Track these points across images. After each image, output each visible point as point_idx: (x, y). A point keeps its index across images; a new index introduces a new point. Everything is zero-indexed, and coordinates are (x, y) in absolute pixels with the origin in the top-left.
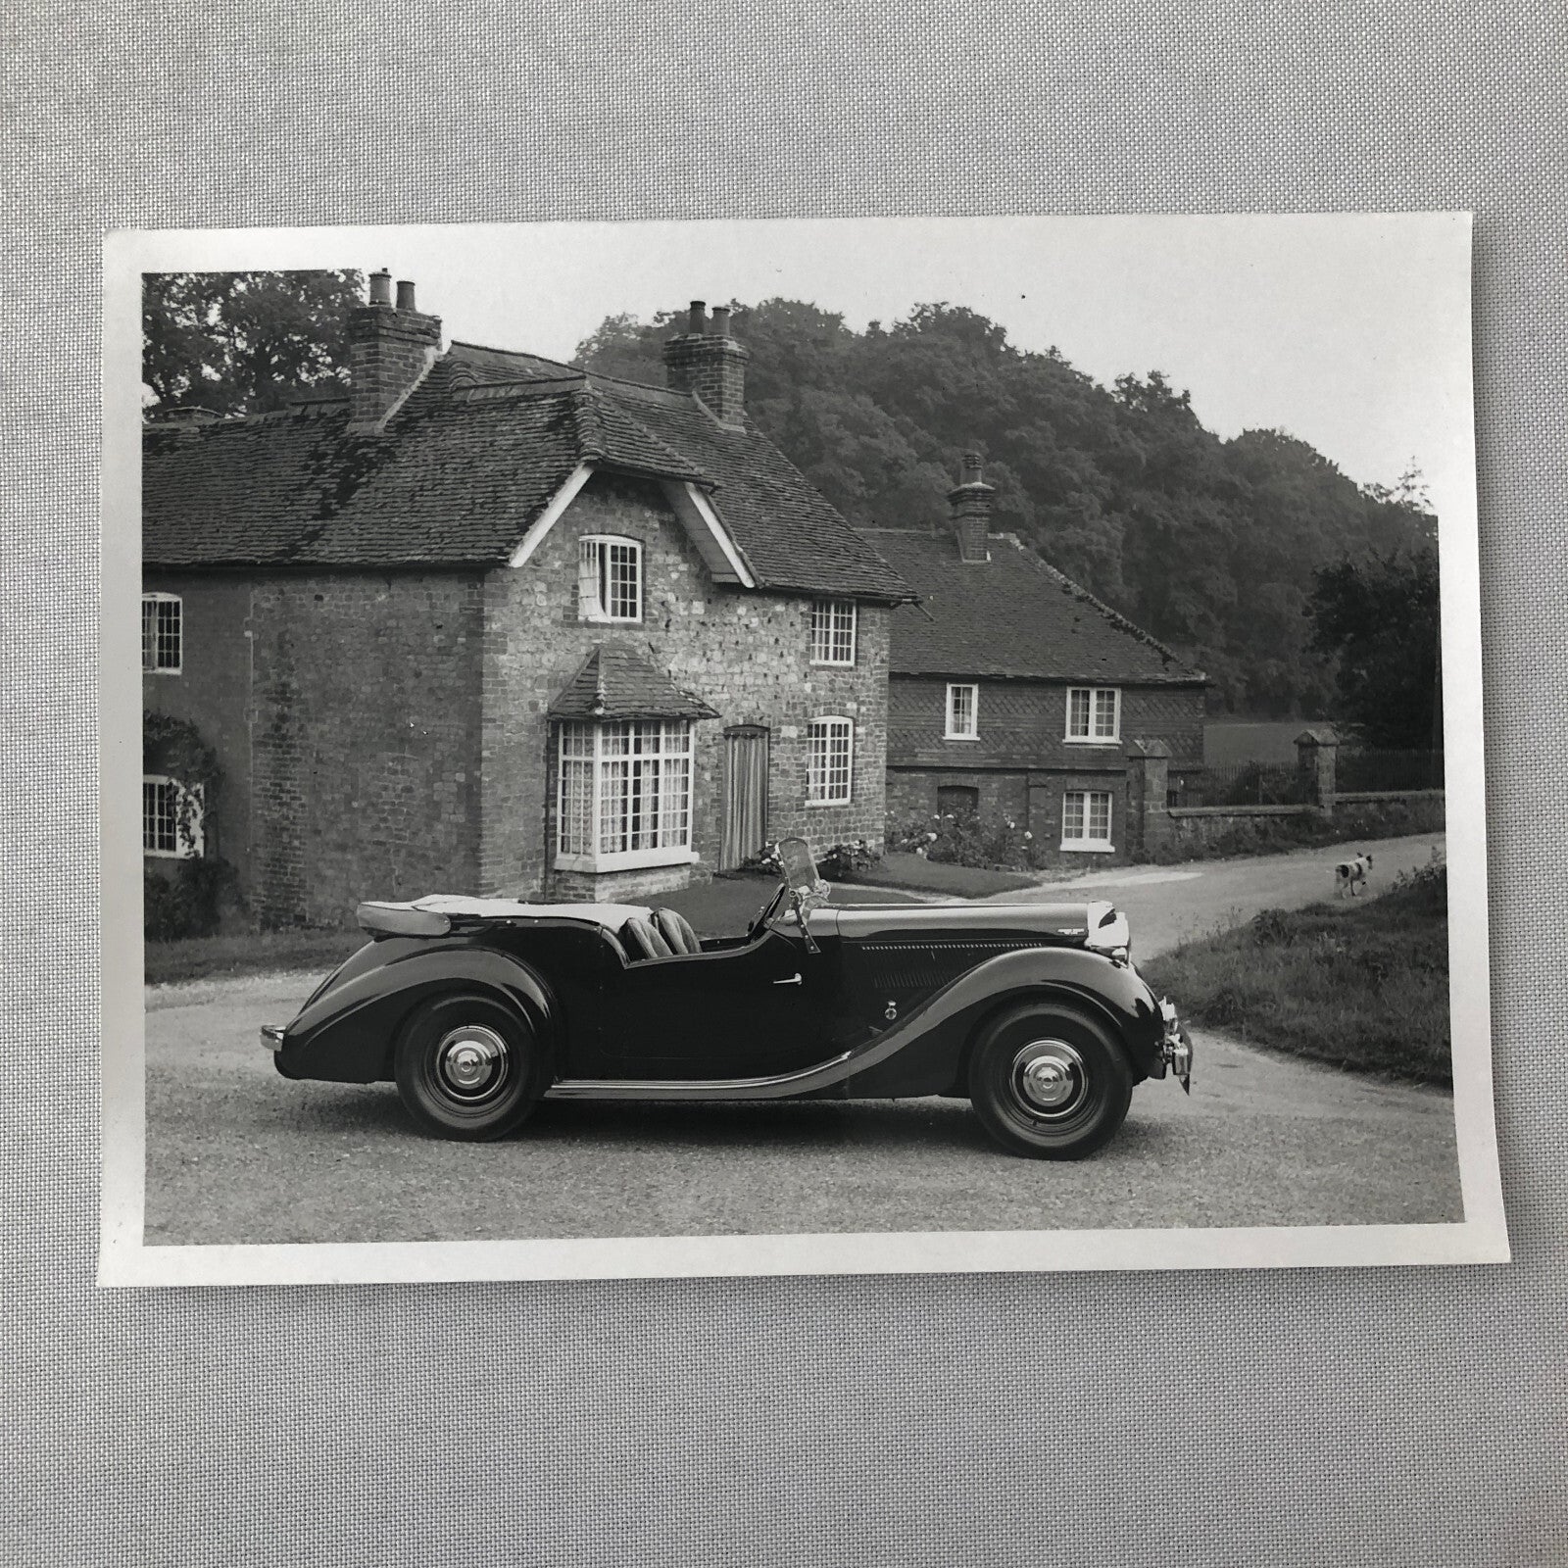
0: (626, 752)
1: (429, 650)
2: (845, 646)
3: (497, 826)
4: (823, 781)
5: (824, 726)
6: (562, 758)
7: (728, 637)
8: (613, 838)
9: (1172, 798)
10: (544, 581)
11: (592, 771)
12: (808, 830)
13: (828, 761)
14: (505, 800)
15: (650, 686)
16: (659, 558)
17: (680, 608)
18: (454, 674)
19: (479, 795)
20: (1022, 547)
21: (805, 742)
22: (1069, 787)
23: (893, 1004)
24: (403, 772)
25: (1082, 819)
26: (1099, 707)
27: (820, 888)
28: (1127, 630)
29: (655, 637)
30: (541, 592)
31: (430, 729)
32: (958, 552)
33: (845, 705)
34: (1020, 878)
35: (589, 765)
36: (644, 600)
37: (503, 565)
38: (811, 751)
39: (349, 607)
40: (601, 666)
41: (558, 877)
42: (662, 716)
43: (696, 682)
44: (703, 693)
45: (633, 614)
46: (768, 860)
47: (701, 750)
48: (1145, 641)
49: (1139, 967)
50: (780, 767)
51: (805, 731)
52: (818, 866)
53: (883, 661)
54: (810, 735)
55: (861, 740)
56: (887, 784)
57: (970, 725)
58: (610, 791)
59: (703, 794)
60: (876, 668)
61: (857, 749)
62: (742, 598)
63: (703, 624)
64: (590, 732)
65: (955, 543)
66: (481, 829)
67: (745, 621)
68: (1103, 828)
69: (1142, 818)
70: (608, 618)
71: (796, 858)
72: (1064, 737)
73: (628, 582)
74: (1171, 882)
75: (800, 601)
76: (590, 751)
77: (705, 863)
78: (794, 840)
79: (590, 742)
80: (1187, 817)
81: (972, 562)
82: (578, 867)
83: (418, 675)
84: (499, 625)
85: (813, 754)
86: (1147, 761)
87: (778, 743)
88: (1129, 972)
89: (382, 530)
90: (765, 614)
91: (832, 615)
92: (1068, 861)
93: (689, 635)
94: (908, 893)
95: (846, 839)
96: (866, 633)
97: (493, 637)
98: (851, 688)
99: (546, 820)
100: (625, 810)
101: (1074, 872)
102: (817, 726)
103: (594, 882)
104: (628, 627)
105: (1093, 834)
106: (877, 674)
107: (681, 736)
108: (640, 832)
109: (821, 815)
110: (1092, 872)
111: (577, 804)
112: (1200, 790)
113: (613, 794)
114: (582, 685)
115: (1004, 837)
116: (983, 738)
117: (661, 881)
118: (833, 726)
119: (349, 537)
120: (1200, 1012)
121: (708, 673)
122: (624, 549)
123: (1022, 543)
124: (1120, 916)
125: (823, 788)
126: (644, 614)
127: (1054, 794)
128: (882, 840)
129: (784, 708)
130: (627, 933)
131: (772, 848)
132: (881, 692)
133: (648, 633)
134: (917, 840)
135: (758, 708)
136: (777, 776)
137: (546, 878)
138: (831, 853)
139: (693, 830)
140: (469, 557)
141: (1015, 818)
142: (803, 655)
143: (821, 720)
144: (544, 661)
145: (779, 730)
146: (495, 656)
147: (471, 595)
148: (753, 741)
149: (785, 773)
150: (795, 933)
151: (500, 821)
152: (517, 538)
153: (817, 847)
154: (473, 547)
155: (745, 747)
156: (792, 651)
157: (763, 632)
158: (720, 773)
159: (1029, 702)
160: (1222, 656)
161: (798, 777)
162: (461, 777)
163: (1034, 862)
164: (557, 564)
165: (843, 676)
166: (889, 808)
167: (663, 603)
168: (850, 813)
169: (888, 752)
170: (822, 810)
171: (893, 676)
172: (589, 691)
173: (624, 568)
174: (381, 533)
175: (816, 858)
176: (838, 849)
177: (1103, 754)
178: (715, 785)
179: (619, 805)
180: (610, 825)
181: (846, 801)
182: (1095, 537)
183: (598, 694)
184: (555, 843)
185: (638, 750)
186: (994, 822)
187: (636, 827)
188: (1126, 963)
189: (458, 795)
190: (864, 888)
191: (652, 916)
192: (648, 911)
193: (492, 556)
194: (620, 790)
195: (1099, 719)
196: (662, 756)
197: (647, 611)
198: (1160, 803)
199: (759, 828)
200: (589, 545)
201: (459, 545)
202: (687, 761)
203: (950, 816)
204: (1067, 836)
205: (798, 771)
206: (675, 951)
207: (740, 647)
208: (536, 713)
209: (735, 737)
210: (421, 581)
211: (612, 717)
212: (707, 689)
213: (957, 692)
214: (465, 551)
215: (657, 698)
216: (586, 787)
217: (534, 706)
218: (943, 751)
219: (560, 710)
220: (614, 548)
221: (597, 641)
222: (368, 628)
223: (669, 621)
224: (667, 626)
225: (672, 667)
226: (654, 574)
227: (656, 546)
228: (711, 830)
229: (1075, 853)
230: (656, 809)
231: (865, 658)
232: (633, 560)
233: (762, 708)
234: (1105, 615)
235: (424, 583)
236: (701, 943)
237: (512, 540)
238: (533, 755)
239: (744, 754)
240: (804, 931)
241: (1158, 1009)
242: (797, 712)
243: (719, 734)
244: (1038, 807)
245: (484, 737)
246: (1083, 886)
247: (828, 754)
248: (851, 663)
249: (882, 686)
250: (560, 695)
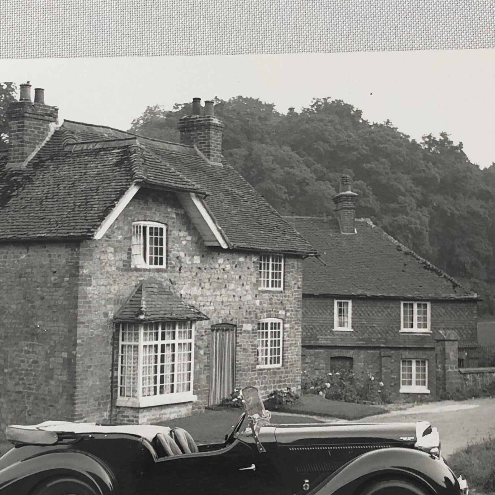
0: (157, 339)
1: (49, 285)
2: (278, 280)
3: (85, 381)
4: (266, 354)
5: (267, 324)
6: (121, 343)
7: (213, 276)
8: (149, 388)
9: (461, 363)
10: (113, 247)
11: (137, 351)
12: (258, 382)
13: (269, 343)
14: (90, 367)
15: (170, 303)
16: (175, 233)
17: (187, 260)
18: (62, 298)
19: (75, 364)
20: (374, 226)
21: (256, 333)
22: (404, 357)
23: (307, 481)
24: (33, 352)
25: (411, 375)
26: (419, 313)
27: (265, 415)
28: (433, 270)
29: (174, 276)
30: (111, 252)
31: (48, 329)
32: (339, 228)
33: (278, 312)
34: (378, 408)
35: (136, 347)
36: (167, 256)
37: (89, 238)
38: (259, 338)
39: (5, 262)
40: (143, 292)
41: (118, 410)
42: (176, 319)
43: (195, 300)
44: (200, 306)
45: (161, 264)
46: (236, 399)
47: (199, 338)
48: (443, 276)
49: (446, 459)
50: (242, 347)
51: (256, 327)
52: (264, 402)
53: (299, 288)
54: (259, 329)
55: (287, 332)
56: (302, 356)
57: (347, 322)
58: (148, 361)
59: (199, 362)
60: (295, 291)
61: (285, 336)
62: (221, 254)
63: (199, 268)
64: (137, 328)
65: (337, 224)
66: (75, 384)
67: (223, 267)
68: (423, 380)
69: (444, 374)
70: (148, 266)
71: (251, 398)
72: (400, 329)
73: (159, 246)
74: (462, 410)
75: (253, 256)
76: (137, 339)
77: (200, 401)
78: (251, 388)
79: (137, 334)
80: (470, 373)
81: (347, 234)
82: (129, 404)
83: (42, 298)
84: (87, 271)
85: (261, 340)
86: (446, 342)
87: (241, 333)
88: (440, 461)
89: (24, 220)
90: (234, 263)
91: (271, 263)
92: (404, 399)
93: (192, 275)
94: (315, 417)
95: (280, 387)
96: (289, 272)
97: (84, 277)
98: (281, 302)
99: (112, 378)
100: (156, 372)
101: (407, 405)
102: (263, 324)
103: (138, 412)
104: (158, 271)
105: (418, 383)
106: (295, 295)
107: (187, 330)
108: (164, 384)
109: (265, 373)
110: (418, 405)
111: (129, 369)
112: (477, 358)
113: (149, 363)
114: (133, 303)
115: (368, 385)
116: (355, 330)
117: (175, 412)
118: (272, 324)
119: (6, 224)
120: (481, 484)
121: (202, 295)
122: (156, 228)
123: (374, 223)
124: (434, 429)
125: (266, 358)
126: (167, 263)
127: (395, 361)
128: (300, 387)
129: (245, 314)
130: (156, 442)
131: (238, 392)
132: (298, 304)
133: (169, 274)
134: (319, 387)
135: (230, 314)
136: (240, 351)
137: (111, 410)
138: (271, 395)
139: (194, 382)
140: (72, 234)
141: (374, 374)
142: (255, 285)
143: (265, 321)
144: (112, 290)
145: (242, 326)
146: (85, 287)
147: (72, 254)
148: (227, 332)
149: (245, 350)
150: (251, 441)
151: (86, 379)
152: (99, 223)
153: (263, 391)
154: (74, 229)
155: (223, 335)
156: (249, 283)
157: (232, 273)
158: (209, 350)
159: (380, 310)
160: (486, 284)
161: (252, 352)
162: (65, 355)
163: (385, 400)
164: (120, 237)
165: (277, 296)
166: (303, 369)
167: (177, 258)
168: (282, 372)
169: (302, 338)
170: (266, 371)
171: (305, 296)
172: (137, 306)
173: (156, 239)
174: (24, 222)
175: (263, 398)
176: (275, 393)
177: (422, 338)
178: (206, 357)
179: (153, 369)
180: (147, 380)
181: (280, 365)
182: (413, 220)
183: (142, 308)
184: (116, 391)
185: (163, 338)
186: (362, 377)
187: (162, 381)
188: (438, 456)
189: (63, 364)
190: (290, 415)
191: (171, 432)
192: (169, 429)
193: (84, 233)
194: (153, 361)
195: (419, 319)
196: (176, 341)
197: (169, 262)
198: (454, 366)
199: (231, 380)
200: (137, 227)
201: (66, 228)
202: (190, 344)
203: (338, 373)
204: (403, 384)
205: (252, 349)
206: (183, 452)
207: (220, 281)
208: (107, 319)
209: (217, 330)
210: (45, 247)
211: (149, 320)
212: (202, 304)
213: (340, 304)
214: (70, 231)
215: (174, 309)
216: (134, 359)
217: (106, 315)
218: (333, 337)
219: (121, 316)
220: (151, 228)
221: (141, 279)
222: (15, 273)
223: (181, 267)
224: (180, 270)
225: (182, 292)
226: (173, 242)
227: (174, 227)
228: (204, 383)
229: (408, 394)
230: (173, 371)
231: (289, 286)
232: (161, 234)
233: (232, 314)
234: (420, 262)
235: (47, 249)
236: (199, 447)
237: (95, 225)
238: (105, 342)
239: (222, 341)
240: (256, 440)
241: (457, 482)
242: (252, 316)
243: (209, 329)
244: (386, 368)
245: (78, 332)
246: (413, 412)
247: (269, 339)
248: (281, 289)
249: (298, 301)
250: (121, 308)
